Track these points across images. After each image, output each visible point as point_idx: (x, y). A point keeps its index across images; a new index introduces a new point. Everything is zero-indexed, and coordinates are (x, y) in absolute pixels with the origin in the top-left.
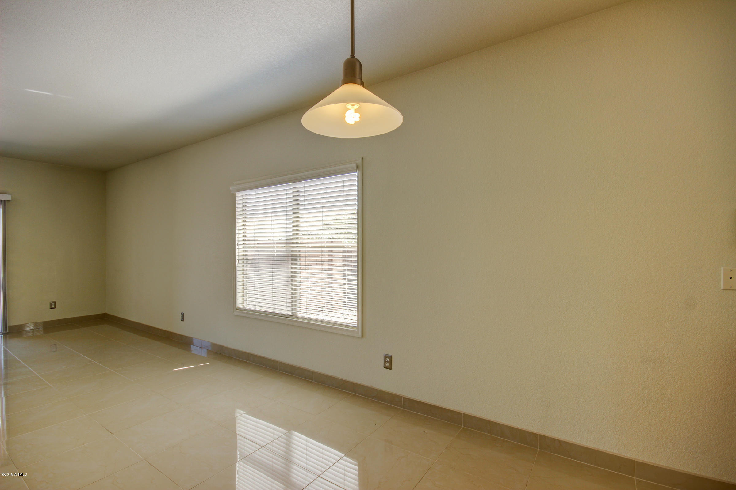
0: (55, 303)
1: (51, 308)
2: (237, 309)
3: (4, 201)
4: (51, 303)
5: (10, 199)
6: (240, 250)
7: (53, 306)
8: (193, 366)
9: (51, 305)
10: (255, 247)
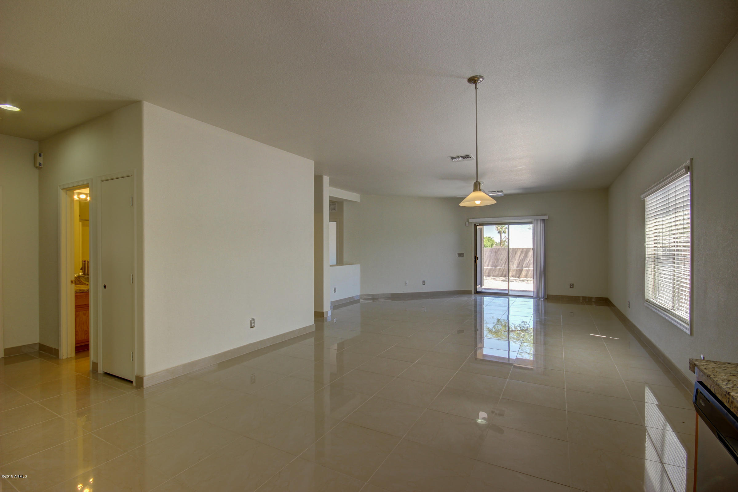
0: (573, 285)
1: (571, 288)
2: (646, 301)
3: (545, 219)
4: (570, 284)
5: (547, 218)
6: (650, 249)
7: (572, 287)
8: (605, 337)
9: (570, 286)
10: (659, 247)
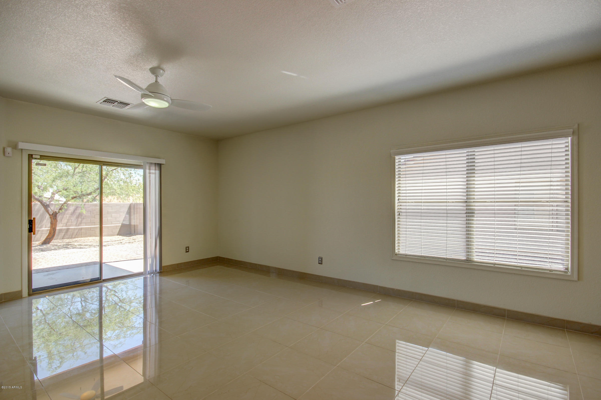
2: (396, 255)
3: (161, 164)
4: (186, 248)
5: (164, 163)
7: (187, 250)
